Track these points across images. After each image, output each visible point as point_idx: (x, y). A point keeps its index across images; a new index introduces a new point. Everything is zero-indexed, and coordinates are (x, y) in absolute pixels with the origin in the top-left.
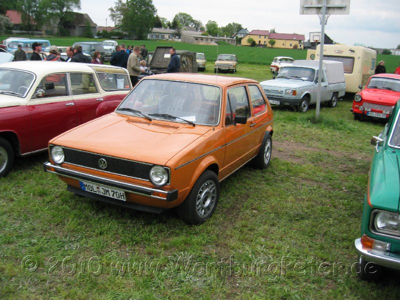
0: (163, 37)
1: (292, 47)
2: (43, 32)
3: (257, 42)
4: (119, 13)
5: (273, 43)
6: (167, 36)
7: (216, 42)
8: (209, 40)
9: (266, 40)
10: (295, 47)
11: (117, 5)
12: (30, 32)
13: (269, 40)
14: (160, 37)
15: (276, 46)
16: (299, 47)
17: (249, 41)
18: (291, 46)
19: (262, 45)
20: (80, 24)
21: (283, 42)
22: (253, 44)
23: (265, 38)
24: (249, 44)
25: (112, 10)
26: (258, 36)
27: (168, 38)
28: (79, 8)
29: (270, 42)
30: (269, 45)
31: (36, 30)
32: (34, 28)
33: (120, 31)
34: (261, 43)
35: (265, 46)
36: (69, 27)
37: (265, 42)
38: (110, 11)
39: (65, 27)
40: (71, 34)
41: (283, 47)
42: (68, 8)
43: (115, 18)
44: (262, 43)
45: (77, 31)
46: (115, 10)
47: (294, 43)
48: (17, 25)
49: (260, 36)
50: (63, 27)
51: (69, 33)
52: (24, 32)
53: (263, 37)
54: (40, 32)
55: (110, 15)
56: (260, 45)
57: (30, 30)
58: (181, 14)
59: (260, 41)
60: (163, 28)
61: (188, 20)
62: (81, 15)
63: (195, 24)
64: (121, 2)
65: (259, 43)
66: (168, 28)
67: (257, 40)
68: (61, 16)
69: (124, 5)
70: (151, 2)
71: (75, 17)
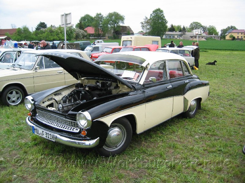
0: (174, 37)
2: (107, 37)
3: (236, 37)
4: (146, 24)
6: (176, 37)
7: (205, 39)
8: (201, 38)
9: (242, 35)
11: (145, 20)
12: (99, 38)
13: (244, 35)
14: (172, 37)
17: (230, 37)
19: (239, 39)
20: (124, 32)
22: (234, 38)
23: (242, 34)
24: (231, 39)
25: (142, 23)
26: (237, 34)
27: (177, 37)
28: (123, 23)
29: (244, 37)
31: (103, 36)
32: (102, 35)
33: (147, 34)
36: (118, 34)
37: (242, 37)
38: (141, 24)
39: (116, 34)
42: (118, 24)
43: (144, 28)
44: (240, 37)
46: (144, 23)
48: (93, 34)
49: (238, 33)
51: (118, 37)
52: (96, 37)
53: (241, 34)
54: (104, 37)
55: (141, 26)
56: (238, 39)
57: (99, 36)
58: (194, 23)
59: (238, 37)
60: (174, 32)
61: (199, 26)
62: (125, 27)
63: (203, 28)
64: (147, 18)
65: (238, 38)
66: (178, 31)
67: (236, 36)
68: (114, 28)
69: (149, 20)
70: (164, 17)
71: (121, 28)
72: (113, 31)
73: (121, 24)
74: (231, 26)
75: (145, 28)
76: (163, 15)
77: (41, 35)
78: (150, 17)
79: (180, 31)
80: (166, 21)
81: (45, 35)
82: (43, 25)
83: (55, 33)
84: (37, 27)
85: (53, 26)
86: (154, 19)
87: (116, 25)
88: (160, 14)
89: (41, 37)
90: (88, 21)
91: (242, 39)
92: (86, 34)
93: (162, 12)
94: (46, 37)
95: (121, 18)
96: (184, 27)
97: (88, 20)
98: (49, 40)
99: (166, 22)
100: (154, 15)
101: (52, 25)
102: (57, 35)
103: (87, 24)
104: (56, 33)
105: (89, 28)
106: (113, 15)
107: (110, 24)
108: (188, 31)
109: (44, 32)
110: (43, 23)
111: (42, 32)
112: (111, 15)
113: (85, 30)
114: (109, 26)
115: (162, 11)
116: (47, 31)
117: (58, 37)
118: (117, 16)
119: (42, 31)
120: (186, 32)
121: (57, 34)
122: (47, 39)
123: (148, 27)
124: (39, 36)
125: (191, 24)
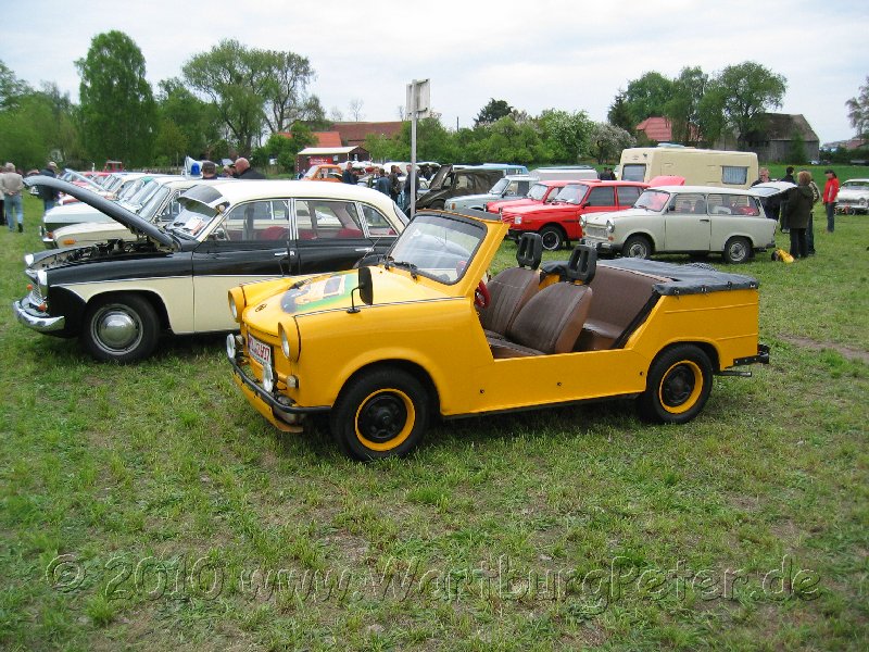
4: (867, 108)
11: (865, 93)
20: (781, 136)
25: (853, 103)
28: (778, 104)
36: (758, 143)
38: (849, 106)
39: (751, 145)
42: (759, 106)
43: (859, 121)
45: (774, 151)
46: (859, 102)
62: (788, 118)
68: (743, 123)
72: (737, 134)
73: (770, 109)
75: (865, 123)
81: (488, 143)
83: (522, 137)
84: (480, 118)
87: (750, 111)
89: (476, 149)
90: (653, 96)
94: (493, 151)
95: (774, 86)
97: (655, 93)
102: (527, 144)
103: (648, 108)
104: (526, 136)
105: (650, 120)
106: (743, 75)
107: (728, 109)
109: (488, 135)
110: (502, 104)
112: (733, 75)
113: (637, 127)
114: (725, 113)
117: (531, 150)
118: (757, 79)
121: (530, 142)
124: (469, 145)
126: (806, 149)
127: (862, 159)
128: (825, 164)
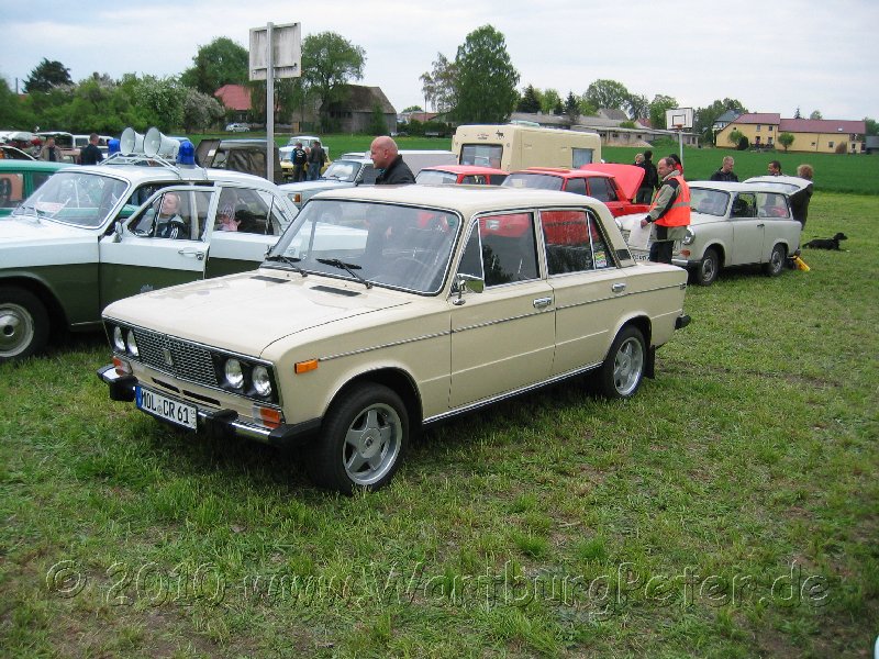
1: (833, 150)
2: (295, 126)
3: (752, 140)
4: (440, 83)
5: (788, 141)
7: (650, 142)
8: (633, 138)
9: (772, 134)
10: (842, 149)
11: (437, 68)
13: (779, 134)
15: (795, 146)
16: (849, 148)
17: (733, 137)
18: (831, 146)
19: (761, 146)
20: (361, 108)
21: (814, 137)
22: (743, 144)
23: (771, 129)
24: (733, 145)
25: (426, 78)
26: (755, 127)
28: (359, 76)
29: (780, 140)
30: (779, 146)
31: (281, 122)
33: (443, 120)
34: (761, 142)
35: (769, 147)
36: (339, 115)
37: (770, 138)
38: (422, 80)
39: (332, 115)
40: (344, 128)
41: (813, 149)
42: (339, 77)
43: (432, 95)
44: (764, 141)
45: (355, 122)
46: (432, 77)
47: (838, 140)
48: (244, 113)
49: (759, 125)
50: (329, 115)
51: (340, 126)
52: (256, 125)
53: (767, 127)
54: (287, 126)
55: (424, 89)
56: (758, 146)
58: (601, 83)
59: (758, 138)
60: (539, 113)
61: (618, 95)
62: (366, 91)
63: (633, 103)
64: (444, 60)
65: (758, 142)
66: (551, 112)
67: (751, 134)
68: (325, 94)
69: (452, 67)
70: (506, 57)
71: (351, 93)
72: (319, 103)
74: (726, 100)
75: (438, 97)
76: (502, 49)
77: (55, 110)
78: (457, 57)
79: (559, 110)
80: (513, 74)
81: (70, 108)
82: (52, 73)
83: (111, 104)
84: (31, 80)
85: (101, 75)
86: (469, 65)
87: (331, 81)
88: (493, 48)
89: (57, 116)
90: (225, 64)
91: (773, 146)
92: (221, 111)
93: (500, 41)
94: (77, 118)
95: (353, 58)
96: (571, 99)
97: (227, 59)
98: (88, 128)
99: (515, 78)
100: (471, 49)
101: (96, 74)
102: (117, 110)
103: (223, 75)
104: (116, 102)
105: (229, 88)
106: (323, 45)
108: (587, 114)
109: (70, 100)
110: (57, 66)
111: (61, 100)
112: (313, 45)
113: (216, 94)
114: (308, 83)
115: (499, 39)
116: (80, 95)
118: (336, 50)
119: (60, 94)
120: (581, 116)
121: (120, 109)
122: (82, 123)
123: (449, 92)
124: (46, 111)
125: (592, 87)
126: (386, 120)
127: (435, 131)
128: (403, 136)
